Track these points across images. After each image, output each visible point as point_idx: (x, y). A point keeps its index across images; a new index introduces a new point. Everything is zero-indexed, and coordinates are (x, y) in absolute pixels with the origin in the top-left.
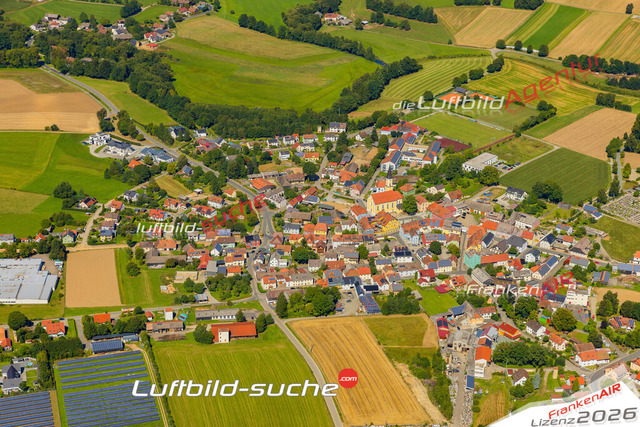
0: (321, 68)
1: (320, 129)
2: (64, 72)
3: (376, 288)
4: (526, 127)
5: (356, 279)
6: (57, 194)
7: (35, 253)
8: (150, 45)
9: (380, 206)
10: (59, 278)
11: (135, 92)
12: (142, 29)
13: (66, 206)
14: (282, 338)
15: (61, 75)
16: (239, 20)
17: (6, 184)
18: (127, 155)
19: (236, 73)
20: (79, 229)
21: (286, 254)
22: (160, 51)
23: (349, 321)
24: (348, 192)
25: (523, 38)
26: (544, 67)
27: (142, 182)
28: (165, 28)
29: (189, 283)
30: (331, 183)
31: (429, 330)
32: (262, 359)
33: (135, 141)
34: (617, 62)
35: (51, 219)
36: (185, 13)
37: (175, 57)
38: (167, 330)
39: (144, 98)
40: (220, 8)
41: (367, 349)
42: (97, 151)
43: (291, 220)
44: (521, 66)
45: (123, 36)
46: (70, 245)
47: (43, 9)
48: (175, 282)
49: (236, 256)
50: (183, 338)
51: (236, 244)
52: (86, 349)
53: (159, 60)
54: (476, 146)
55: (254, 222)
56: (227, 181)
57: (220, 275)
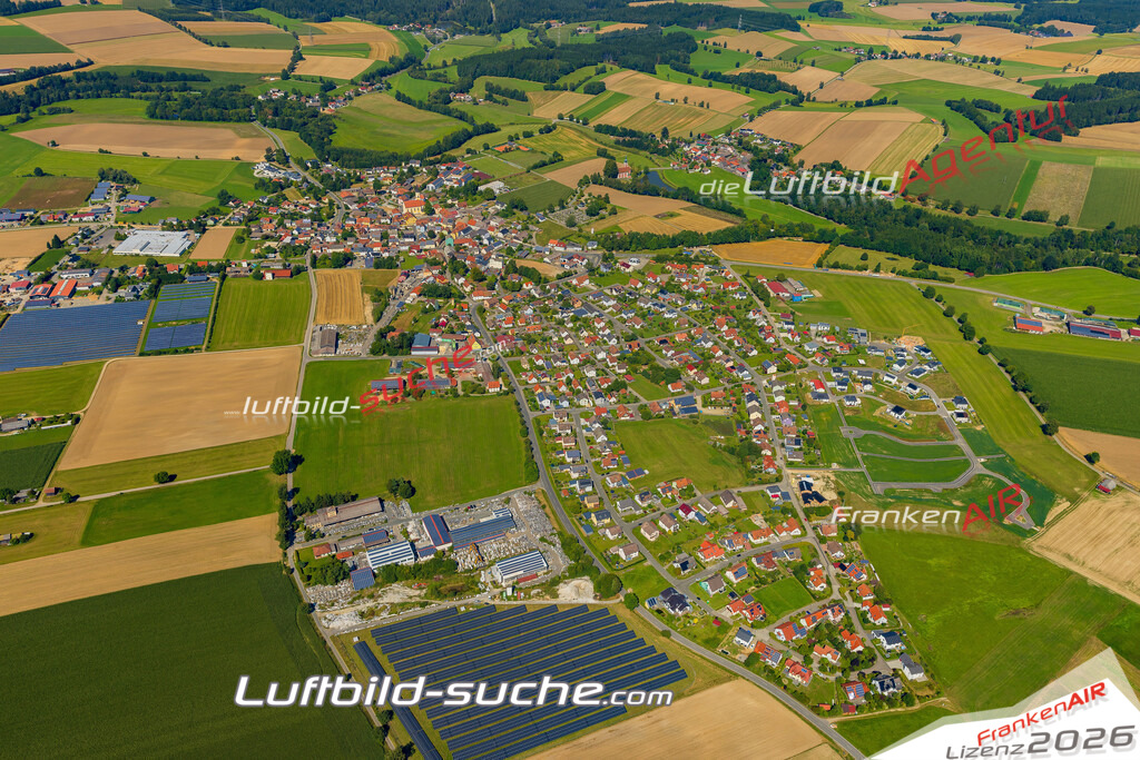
0: (434, 128)
1: (404, 164)
2: (264, 125)
4: (535, 167)
5: (369, 249)
6: (219, 196)
8: (330, 110)
9: (411, 209)
10: (193, 244)
11: (301, 138)
12: (328, 100)
13: (222, 204)
14: (307, 279)
16: (396, 96)
18: (275, 176)
19: (376, 130)
20: (222, 216)
21: (339, 235)
22: (336, 114)
23: (351, 271)
24: (398, 201)
25: (575, 115)
26: (581, 132)
27: (275, 192)
28: (345, 100)
30: (390, 196)
31: (396, 278)
32: (286, 289)
33: (284, 168)
34: (624, 129)
36: (364, 91)
37: (343, 118)
39: (306, 142)
41: (352, 286)
42: (258, 174)
43: (354, 216)
44: (566, 131)
45: (315, 104)
46: (211, 225)
47: (272, 85)
48: (262, 248)
50: (247, 276)
52: (186, 280)
54: (496, 177)
55: (331, 216)
56: (326, 193)
57: (289, 244)
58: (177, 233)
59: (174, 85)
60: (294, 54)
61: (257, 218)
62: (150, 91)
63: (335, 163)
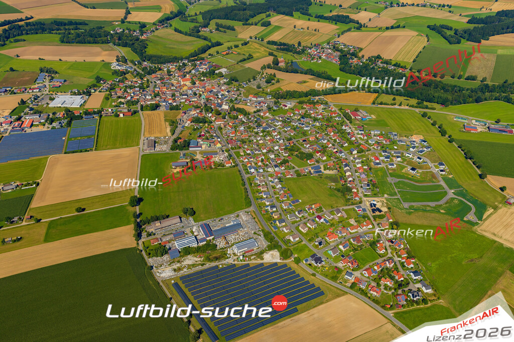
0: (193, 44)
1: (180, 61)
3: (172, 104)
4: (241, 61)
5: (167, 101)
6: (96, 79)
8: (144, 37)
9: (185, 82)
10: (85, 101)
12: (143, 32)
13: (97, 82)
14: (139, 116)
15: (114, 46)
16: (174, 30)
17: (84, 76)
18: (121, 69)
20: (98, 88)
21: (153, 95)
22: (147, 39)
23: (159, 112)
24: (178, 79)
25: (258, 36)
27: (122, 76)
28: (151, 32)
29: (120, 102)
30: (175, 77)
33: (125, 65)
34: (281, 43)
36: (160, 28)
37: (151, 41)
39: (134, 52)
42: (113, 68)
43: (159, 86)
45: (137, 34)
46: (93, 92)
47: (116, 26)
48: (117, 102)
50: (111, 116)
51: (140, 92)
53: (144, 41)
54: (223, 66)
55: (148, 87)
56: (145, 75)
57: (130, 100)
58: (78, 96)
59: (72, 27)
60: (126, 11)
61: (114, 89)
62: (61, 30)
63: (148, 62)
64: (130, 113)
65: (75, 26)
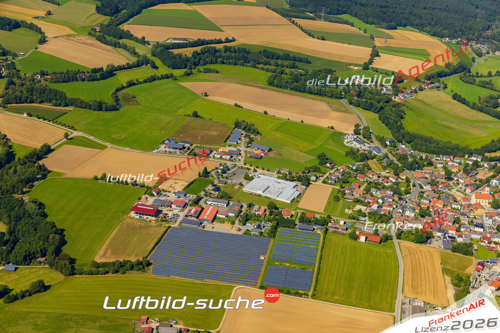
0: (487, 128)
1: (467, 156)
2: (351, 104)
3: (454, 238)
5: (446, 231)
6: (319, 157)
7: (295, 180)
8: (400, 99)
9: (478, 200)
10: (300, 194)
11: (380, 119)
12: (399, 91)
13: (321, 164)
14: (393, 248)
15: (349, 105)
16: (453, 95)
17: (299, 148)
18: (361, 148)
19: (438, 121)
20: (321, 175)
21: (417, 211)
22: (404, 103)
23: (431, 250)
24: (465, 190)
27: (362, 161)
28: (412, 92)
29: (360, 211)
30: (458, 184)
31: (472, 266)
32: (377, 254)
33: (368, 142)
35: (310, 168)
36: (426, 87)
37: (410, 107)
38: (338, 229)
39: (383, 123)
40: (446, 88)
41: (433, 265)
42: (347, 143)
43: (428, 196)
45: (388, 92)
46: (313, 181)
47: (355, 72)
48: (354, 209)
49: (389, 205)
50: (344, 234)
51: (393, 200)
52: (296, 226)
53: (400, 106)
55: (408, 193)
56: (404, 170)
57: (376, 211)
58: (289, 182)
59: (287, 63)
60: (373, 51)
61: (348, 182)
62: (270, 65)
63: (407, 144)
64: (378, 239)
65: (292, 62)
